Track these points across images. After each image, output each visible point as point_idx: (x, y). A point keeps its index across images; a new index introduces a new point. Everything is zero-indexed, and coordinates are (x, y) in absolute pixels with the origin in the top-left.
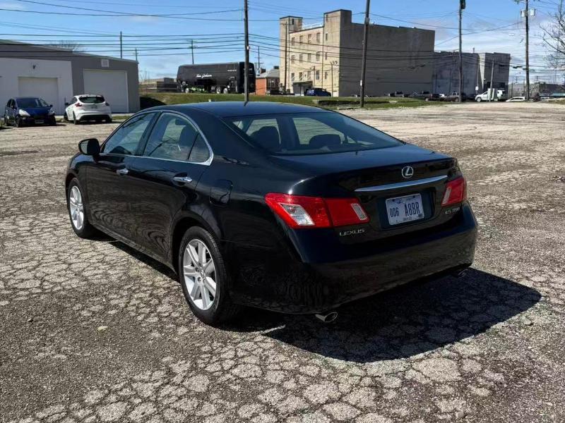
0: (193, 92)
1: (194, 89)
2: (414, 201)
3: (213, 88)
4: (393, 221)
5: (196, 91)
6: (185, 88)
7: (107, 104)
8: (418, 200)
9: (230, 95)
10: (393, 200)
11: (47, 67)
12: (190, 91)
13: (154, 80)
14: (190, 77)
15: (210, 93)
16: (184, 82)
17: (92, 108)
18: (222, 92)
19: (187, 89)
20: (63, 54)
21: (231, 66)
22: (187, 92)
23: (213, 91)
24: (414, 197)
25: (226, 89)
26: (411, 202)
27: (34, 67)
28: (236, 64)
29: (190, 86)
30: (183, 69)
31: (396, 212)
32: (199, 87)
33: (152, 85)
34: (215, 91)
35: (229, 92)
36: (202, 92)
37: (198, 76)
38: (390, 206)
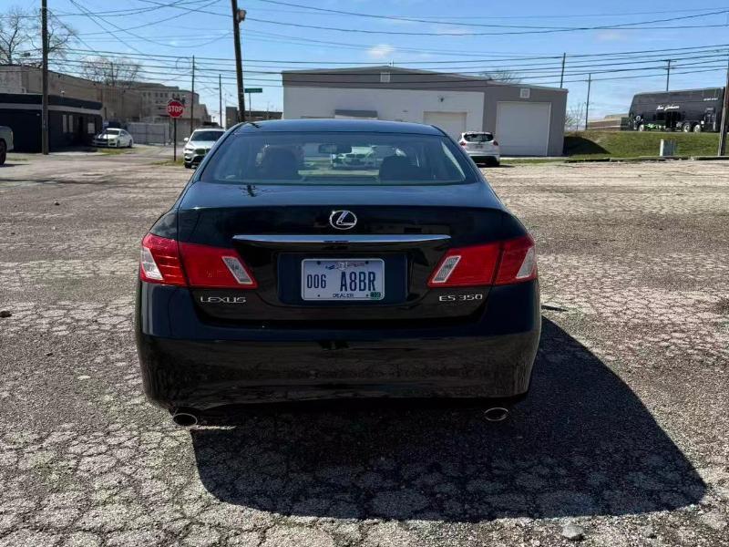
0: (650, 129)
1: (651, 126)
2: (366, 270)
3: (679, 125)
4: (309, 294)
5: (655, 128)
6: (639, 124)
7: (495, 143)
8: (379, 269)
9: (703, 134)
10: (319, 263)
11: (456, 100)
12: (646, 128)
13: (618, 116)
14: (648, 110)
15: (673, 130)
16: (638, 117)
17: (477, 147)
18: (692, 130)
19: (642, 126)
20: (475, 84)
21: (709, 92)
22: (641, 130)
23: (678, 128)
24: (367, 262)
25: (698, 126)
26: (357, 271)
27: (442, 100)
28: (719, 90)
29: (646, 123)
30: (639, 99)
31: (319, 282)
32: (658, 124)
33: (615, 123)
34: (682, 129)
35: (702, 130)
36: (662, 130)
37: (659, 108)
38: (308, 269)
